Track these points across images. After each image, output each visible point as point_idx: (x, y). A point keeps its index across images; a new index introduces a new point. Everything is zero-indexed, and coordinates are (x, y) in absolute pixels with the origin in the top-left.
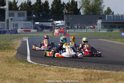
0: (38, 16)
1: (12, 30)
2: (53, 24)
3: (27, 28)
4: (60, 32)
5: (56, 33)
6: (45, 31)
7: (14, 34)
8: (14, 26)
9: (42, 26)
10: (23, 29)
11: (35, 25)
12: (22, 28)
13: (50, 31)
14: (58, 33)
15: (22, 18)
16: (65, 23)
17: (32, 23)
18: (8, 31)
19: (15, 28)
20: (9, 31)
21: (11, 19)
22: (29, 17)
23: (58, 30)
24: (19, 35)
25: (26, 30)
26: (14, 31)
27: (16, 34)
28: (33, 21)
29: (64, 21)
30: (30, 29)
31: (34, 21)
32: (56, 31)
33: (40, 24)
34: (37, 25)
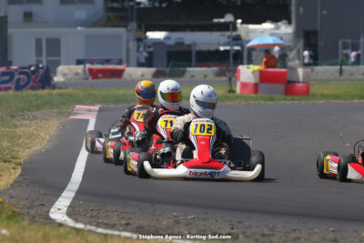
0: (161, 3)
1: (22, 71)
2: (237, 39)
3: (108, 61)
4: (263, 77)
5: (244, 85)
6: (193, 76)
7: (33, 88)
8: (39, 53)
9: (179, 49)
10: (88, 66)
11: (147, 46)
12: (79, 62)
13: (219, 74)
14: (256, 85)
15: (80, 12)
16: (296, 34)
17: (132, 35)
18: (4, 74)
19: (44, 58)
20: (11, 74)
21: (28, 16)
22: (115, 5)
23: (256, 68)
24: (61, 95)
25: (99, 71)
26: (33, 72)
27: (43, 88)
28: (134, 25)
29: (290, 23)
30: (120, 62)
31: (139, 27)
32: (247, 73)
33: (172, 42)
34: (156, 43)
